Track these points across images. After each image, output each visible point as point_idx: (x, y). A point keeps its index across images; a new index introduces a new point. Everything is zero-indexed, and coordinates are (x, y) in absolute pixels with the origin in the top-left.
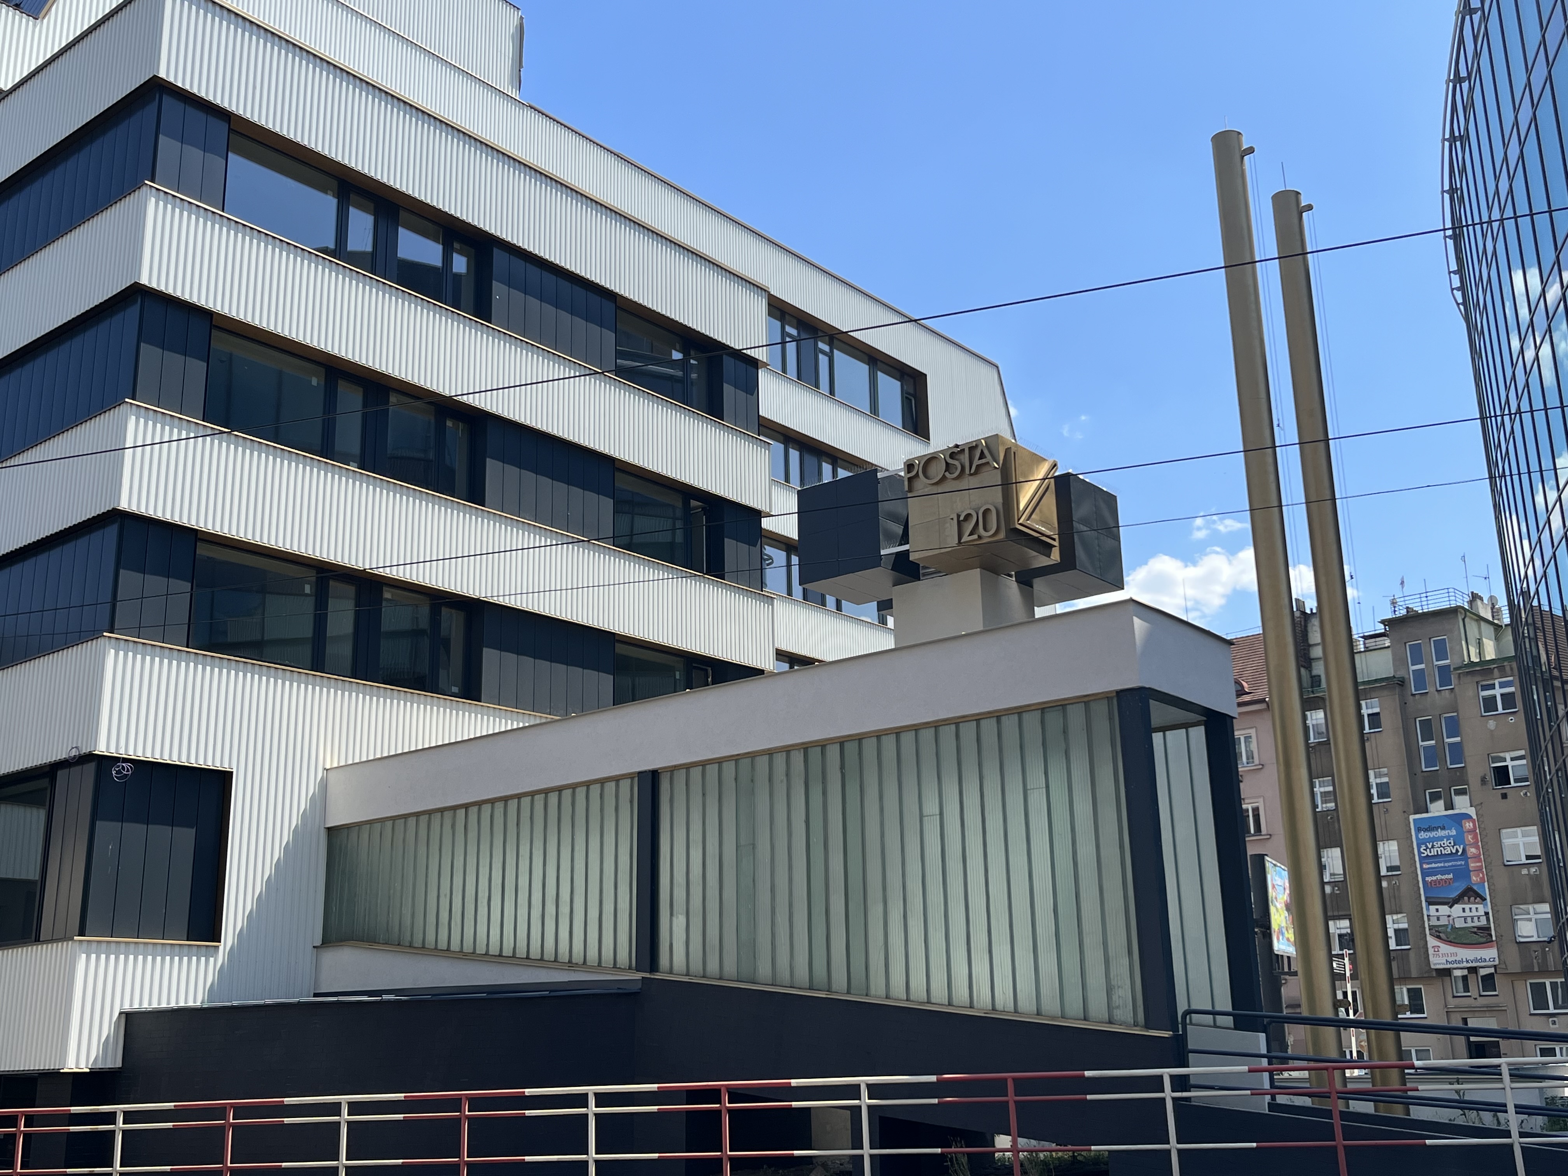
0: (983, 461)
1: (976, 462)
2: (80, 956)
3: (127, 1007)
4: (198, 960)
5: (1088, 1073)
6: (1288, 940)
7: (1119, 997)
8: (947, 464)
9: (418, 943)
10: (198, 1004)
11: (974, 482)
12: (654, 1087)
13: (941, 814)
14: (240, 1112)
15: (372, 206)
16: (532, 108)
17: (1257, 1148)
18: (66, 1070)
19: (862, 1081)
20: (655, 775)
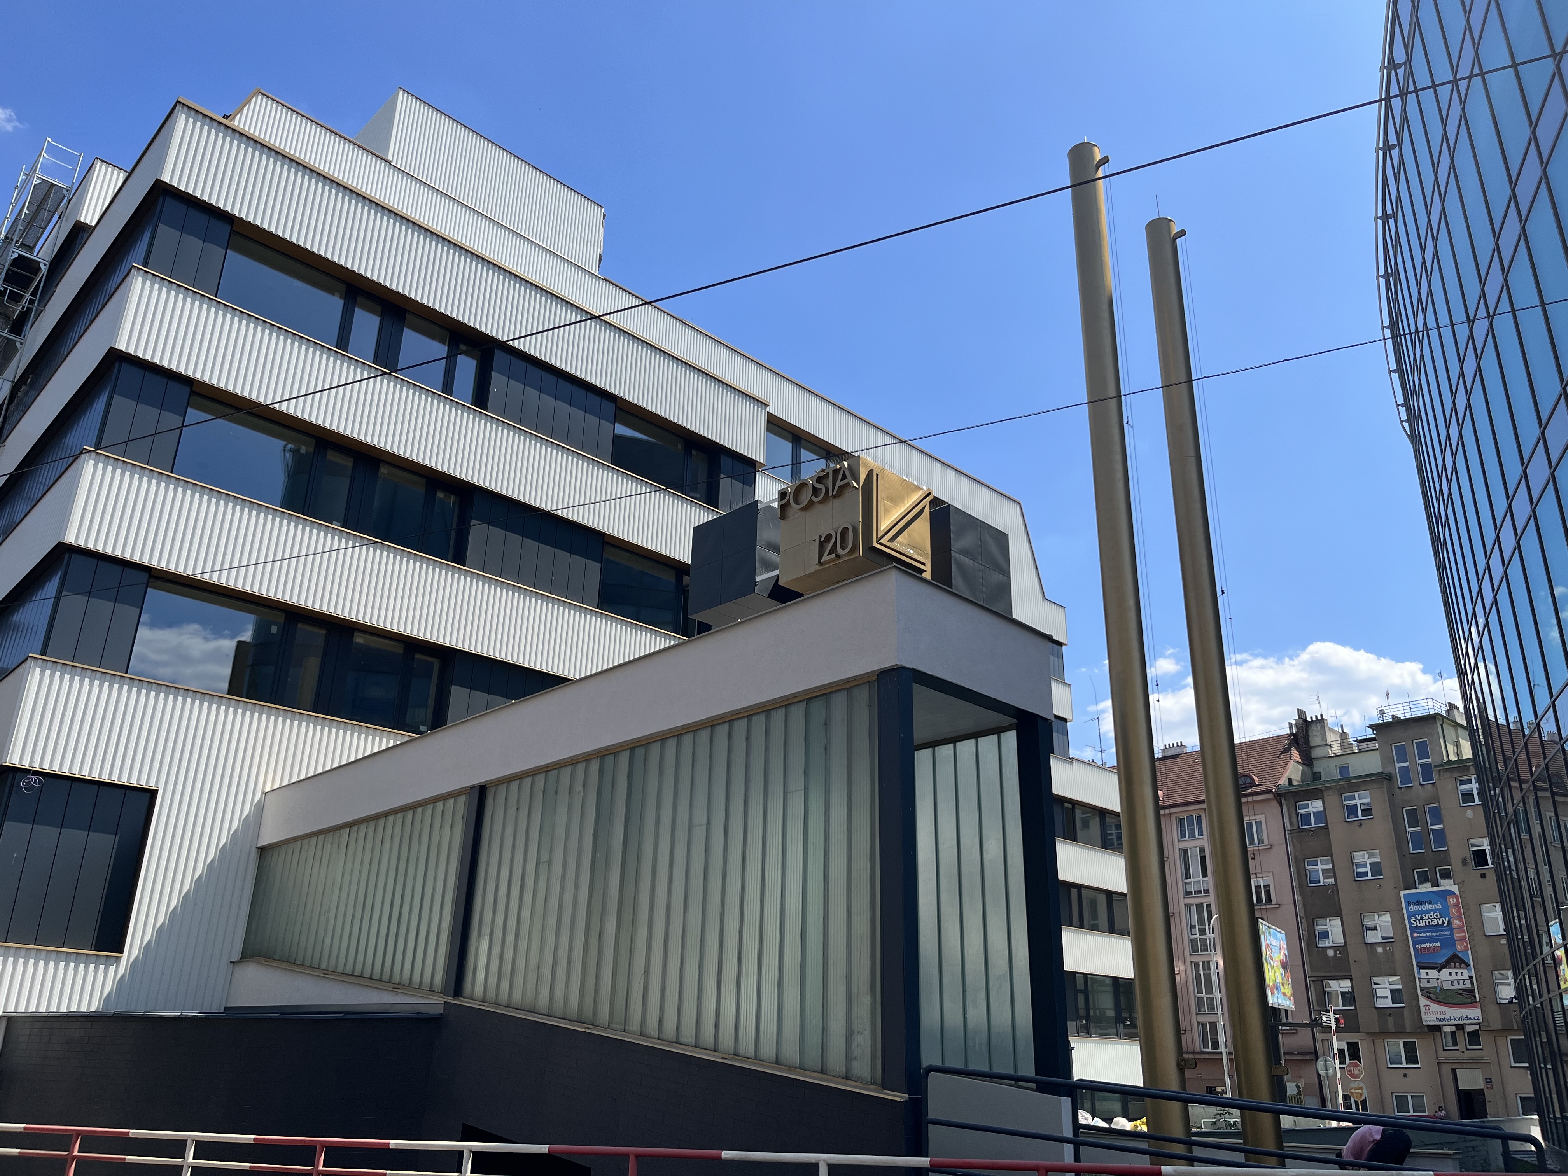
0: (845, 482)
1: (839, 483)
3: (11, 1011)
4: (96, 970)
5: (726, 1154)
6: (1284, 994)
7: (858, 1045)
8: (814, 487)
10: (91, 1010)
11: (837, 504)
13: (708, 824)
15: (379, 308)
16: (606, 280)
19: (466, 1147)
20: (485, 788)
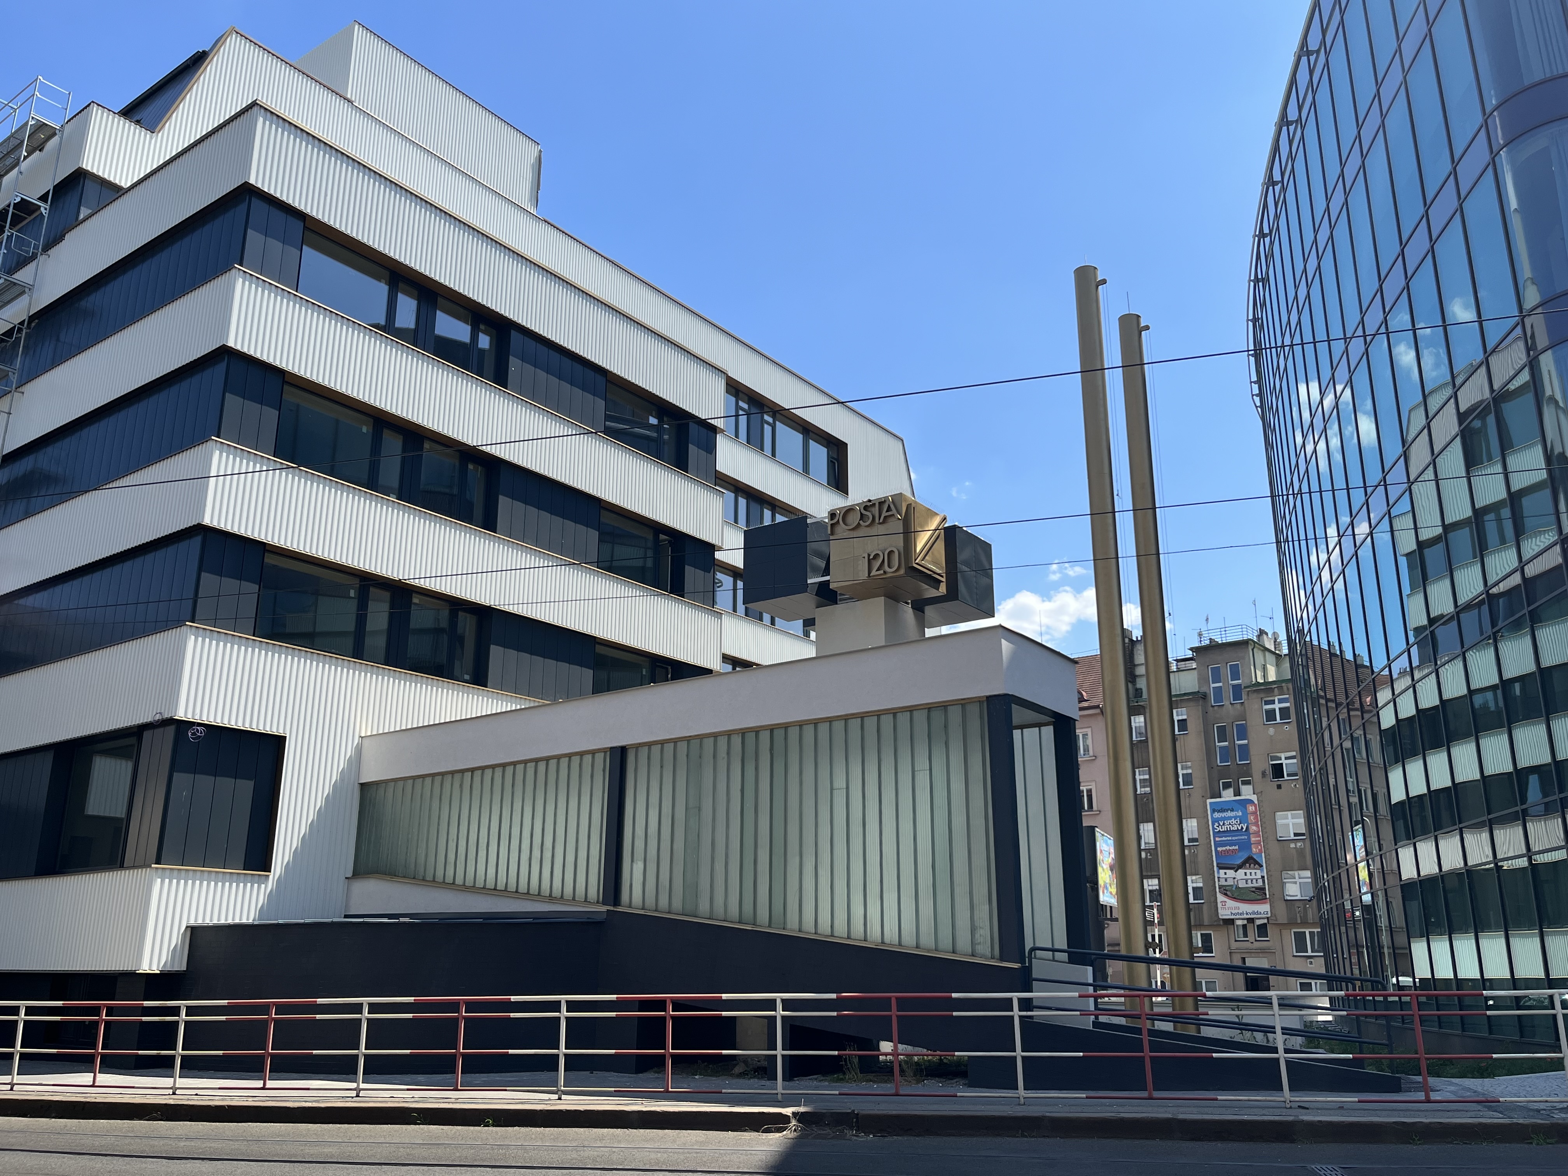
0: (890, 513)
1: (884, 514)
2: (156, 881)
3: (192, 922)
4: (252, 886)
5: (954, 995)
6: (1111, 893)
7: (980, 935)
8: (861, 513)
9: (429, 877)
10: (251, 921)
12: (613, 997)
13: (847, 788)
14: (281, 1009)
15: (416, 293)
16: (545, 221)
17: (1083, 1056)
18: (141, 971)
19: (778, 997)
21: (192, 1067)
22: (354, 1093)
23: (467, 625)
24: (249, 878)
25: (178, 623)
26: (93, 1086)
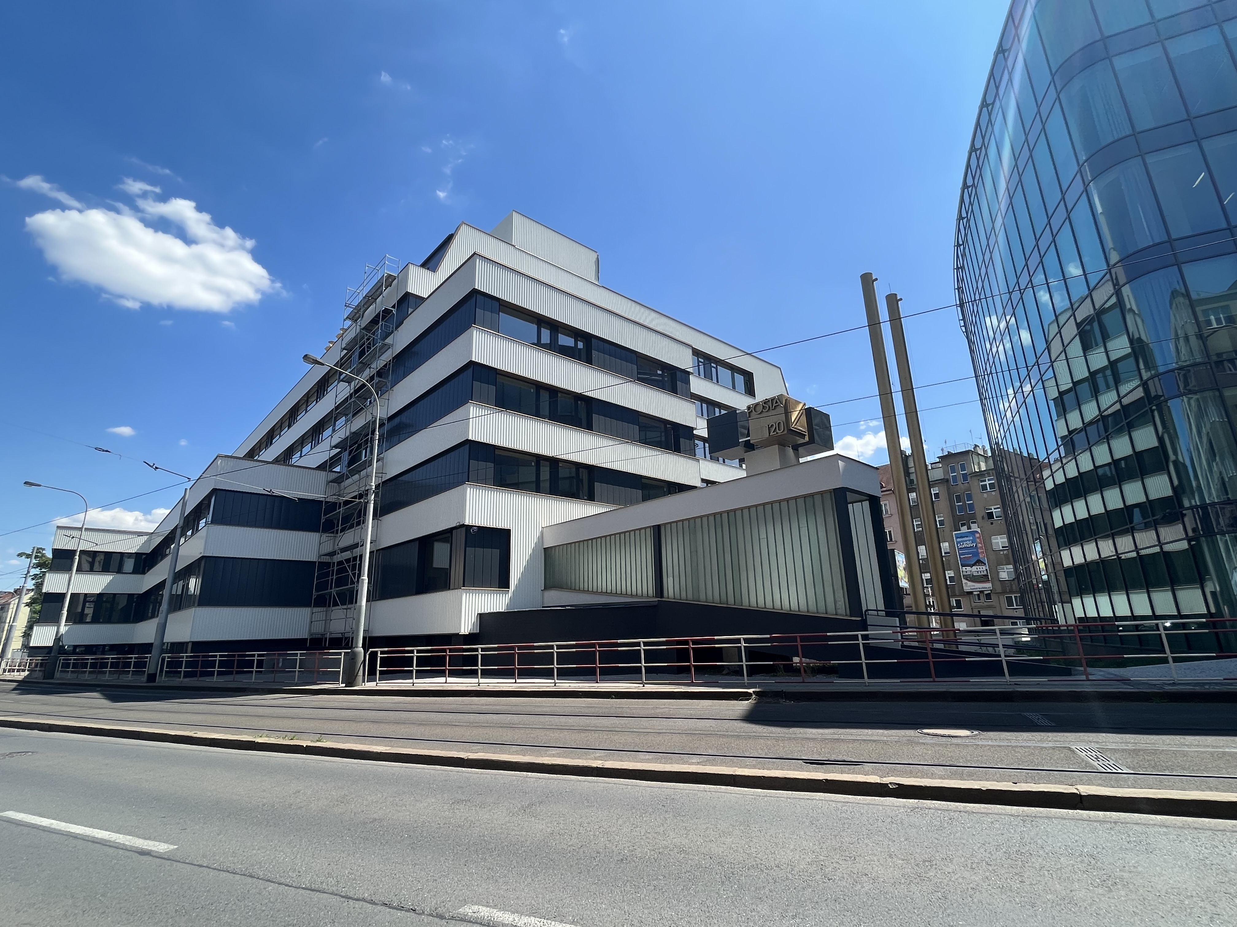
0: (777, 404)
1: (774, 405)
2: (463, 594)
3: (480, 612)
5: (828, 634)
6: (905, 581)
7: (839, 605)
9: (577, 588)
10: (503, 610)
11: (774, 412)
12: (664, 639)
13: (767, 537)
14: (520, 648)
16: (603, 287)
17: (897, 662)
18: (461, 633)
20: (659, 526)
21: (486, 674)
22: (554, 685)
23: (584, 474)
24: (501, 592)
25: (463, 483)
26: (446, 683)
